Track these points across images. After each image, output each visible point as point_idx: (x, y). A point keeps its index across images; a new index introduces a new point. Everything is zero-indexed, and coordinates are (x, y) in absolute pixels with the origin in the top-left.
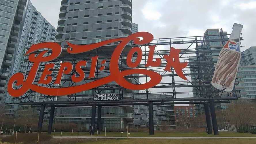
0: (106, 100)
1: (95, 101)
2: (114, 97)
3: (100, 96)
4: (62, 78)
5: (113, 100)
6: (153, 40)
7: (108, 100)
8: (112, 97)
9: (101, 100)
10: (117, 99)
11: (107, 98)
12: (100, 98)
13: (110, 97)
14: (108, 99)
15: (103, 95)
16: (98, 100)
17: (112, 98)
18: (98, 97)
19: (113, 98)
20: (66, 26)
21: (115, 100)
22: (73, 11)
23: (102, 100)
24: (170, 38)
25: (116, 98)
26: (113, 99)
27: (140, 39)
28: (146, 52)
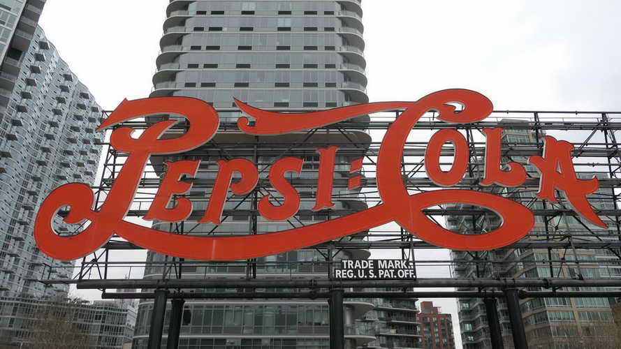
0: (374, 279)
1: (339, 279)
2: (398, 269)
3: (354, 265)
4: (227, 206)
5: (398, 279)
6: (492, 113)
7: (382, 278)
8: (391, 268)
9: (358, 279)
10: (408, 276)
11: (376, 272)
12: (355, 272)
13: (387, 271)
14: (383, 276)
15: (365, 265)
16: (348, 279)
17: (392, 271)
18: (347, 269)
19: (395, 273)
20: (184, 67)
21: (404, 279)
22: (206, 31)
23: (364, 279)
24: (536, 113)
25: (405, 274)
26: (397, 275)
27: (455, 107)
28: (476, 146)
